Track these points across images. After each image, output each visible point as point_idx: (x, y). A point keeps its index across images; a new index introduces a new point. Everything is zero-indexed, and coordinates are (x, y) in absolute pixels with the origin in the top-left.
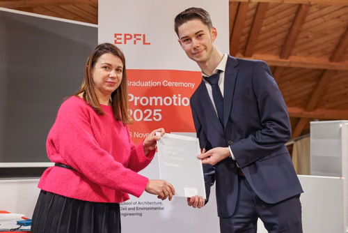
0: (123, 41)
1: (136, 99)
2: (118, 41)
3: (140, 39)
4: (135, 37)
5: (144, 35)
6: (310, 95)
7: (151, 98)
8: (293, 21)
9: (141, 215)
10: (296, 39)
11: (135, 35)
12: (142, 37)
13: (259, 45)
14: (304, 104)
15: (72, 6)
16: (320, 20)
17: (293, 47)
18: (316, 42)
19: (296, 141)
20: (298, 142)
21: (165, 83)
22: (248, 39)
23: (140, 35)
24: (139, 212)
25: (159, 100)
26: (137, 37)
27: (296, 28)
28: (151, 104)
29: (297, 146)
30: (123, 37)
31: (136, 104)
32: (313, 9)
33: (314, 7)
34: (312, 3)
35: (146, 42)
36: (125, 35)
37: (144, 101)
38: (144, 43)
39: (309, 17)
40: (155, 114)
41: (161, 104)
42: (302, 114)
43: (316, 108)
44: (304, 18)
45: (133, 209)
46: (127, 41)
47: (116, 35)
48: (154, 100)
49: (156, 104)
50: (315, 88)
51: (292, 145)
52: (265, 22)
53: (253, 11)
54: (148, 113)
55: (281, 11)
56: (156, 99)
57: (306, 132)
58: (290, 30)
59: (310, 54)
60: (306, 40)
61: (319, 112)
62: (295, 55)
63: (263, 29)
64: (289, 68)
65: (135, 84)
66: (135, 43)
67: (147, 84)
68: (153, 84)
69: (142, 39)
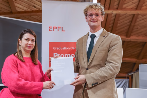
0: (53, 30)
2: (51, 30)
6: (140, 53)
8: (131, 22)
10: (133, 29)
11: (58, 27)
12: (61, 28)
14: (138, 57)
15: (36, 16)
16: (143, 21)
17: (132, 32)
18: (142, 30)
19: (134, 73)
20: (135, 74)
21: (72, 48)
27: (132, 24)
30: (53, 28)
32: (140, 16)
33: (140, 15)
34: (139, 14)
36: (54, 27)
38: (62, 31)
39: (138, 20)
42: (136, 61)
43: (142, 59)
44: (136, 20)
46: (55, 30)
47: (50, 27)
50: (142, 50)
51: (133, 75)
52: (119, 22)
53: (114, 17)
55: (126, 17)
57: (138, 69)
58: (130, 25)
59: (139, 35)
60: (137, 29)
61: (144, 60)
62: (133, 36)
63: (118, 25)
64: (130, 41)
65: (58, 49)
66: (58, 30)
67: (63, 49)
68: (66, 49)
69: (61, 29)
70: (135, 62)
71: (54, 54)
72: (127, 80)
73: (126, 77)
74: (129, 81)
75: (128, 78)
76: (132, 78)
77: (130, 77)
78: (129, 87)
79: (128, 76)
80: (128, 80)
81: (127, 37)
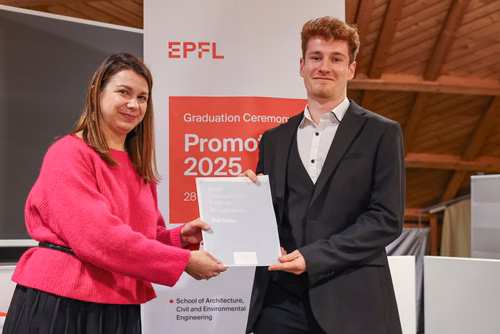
0: (181, 53)
1: (203, 141)
2: (174, 53)
3: (207, 50)
4: (200, 47)
5: (214, 44)
6: (470, 136)
7: (225, 141)
8: (444, 23)
9: (210, 318)
10: (448, 50)
11: (201, 44)
12: (210, 47)
13: (390, 61)
14: (462, 152)
15: (106, 4)
16: (486, 21)
17: (444, 62)
18: (481, 53)
19: (448, 205)
20: (452, 208)
22: (375, 50)
23: (208, 44)
24: (208, 313)
25: (237, 143)
26: (204, 47)
27: (448, 33)
28: (225, 150)
29: (451, 213)
30: (181, 47)
31: (202, 150)
32: (475, 4)
35: (217, 55)
36: (185, 44)
37: (215, 145)
38: (215, 56)
39: (469, 17)
40: (231, 165)
41: (241, 149)
42: (457, 164)
43: (479, 154)
44: (461, 18)
45: (199, 309)
46: (188, 53)
47: (171, 44)
48: (229, 144)
49: (233, 149)
50: (477, 125)
51: (442, 212)
52: (400, 24)
53: (383, 8)
54: (221, 163)
56: (233, 142)
57: (464, 192)
58: (439, 36)
59: (470, 72)
60: (465, 51)
61: (484, 161)
62: (447, 74)
63: (398, 35)
64: (438, 94)
65: (200, 119)
66: (200, 56)
67: (219, 119)
68: (227, 119)
69: (211, 50)
70: (451, 168)
71: (187, 136)
72: (421, 230)
73: (420, 220)
74: (429, 235)
75: (426, 223)
76: (440, 222)
77: (433, 221)
78: (428, 253)
79: (425, 215)
80: (427, 230)
81: (426, 78)
